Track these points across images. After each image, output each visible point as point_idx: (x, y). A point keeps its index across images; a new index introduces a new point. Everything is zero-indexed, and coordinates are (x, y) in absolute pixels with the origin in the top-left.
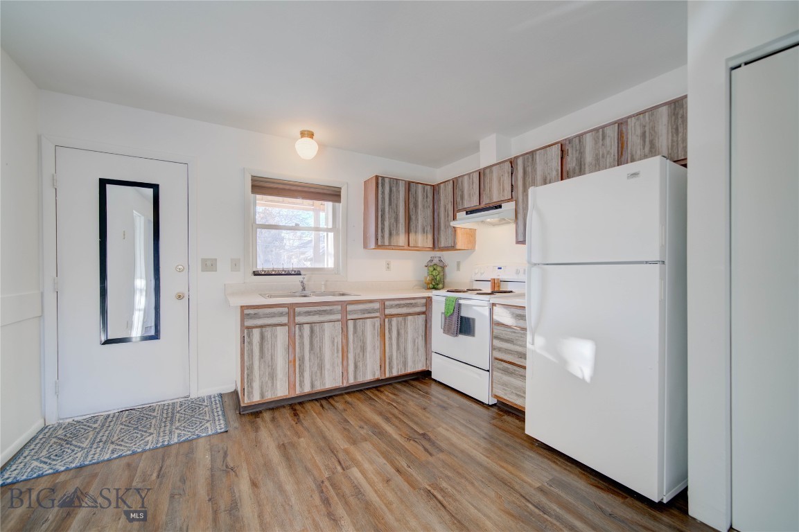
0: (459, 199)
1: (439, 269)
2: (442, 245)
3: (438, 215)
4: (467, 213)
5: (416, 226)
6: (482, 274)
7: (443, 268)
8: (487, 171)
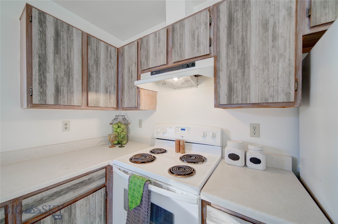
0: (143, 60)
1: (123, 126)
2: (126, 105)
3: (122, 77)
4: (152, 74)
5: (98, 85)
6: (164, 133)
7: (127, 124)
8: (178, 26)
